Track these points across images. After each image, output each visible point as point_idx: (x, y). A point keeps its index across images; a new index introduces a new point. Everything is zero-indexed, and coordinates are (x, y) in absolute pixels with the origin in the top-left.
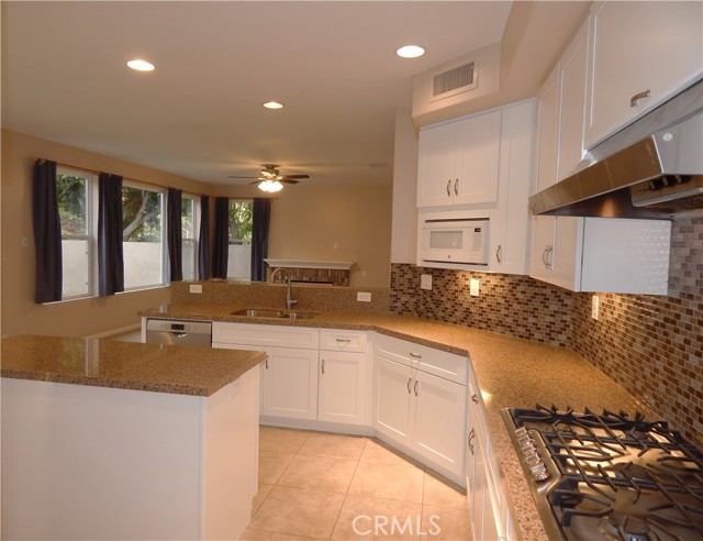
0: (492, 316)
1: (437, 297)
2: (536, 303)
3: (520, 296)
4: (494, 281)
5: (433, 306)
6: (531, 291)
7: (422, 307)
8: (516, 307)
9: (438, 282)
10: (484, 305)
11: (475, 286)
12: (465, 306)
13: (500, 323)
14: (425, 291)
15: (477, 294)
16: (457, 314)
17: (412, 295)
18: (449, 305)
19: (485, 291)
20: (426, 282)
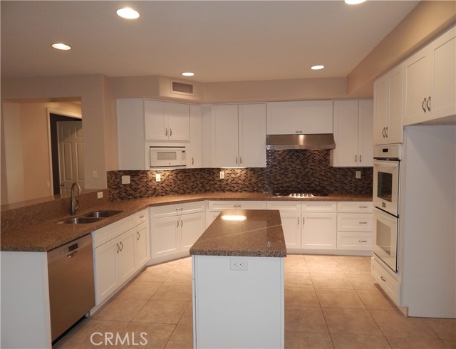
0: (168, 189)
1: (135, 186)
2: (186, 179)
3: (180, 178)
4: (168, 174)
5: (132, 192)
6: (184, 175)
7: (124, 195)
8: (178, 182)
9: (135, 179)
10: (164, 185)
11: (158, 177)
12: (153, 187)
13: (172, 191)
14: (125, 185)
15: (160, 180)
16: (149, 192)
17: (116, 189)
18: (143, 189)
19: (164, 178)
20: (126, 180)
